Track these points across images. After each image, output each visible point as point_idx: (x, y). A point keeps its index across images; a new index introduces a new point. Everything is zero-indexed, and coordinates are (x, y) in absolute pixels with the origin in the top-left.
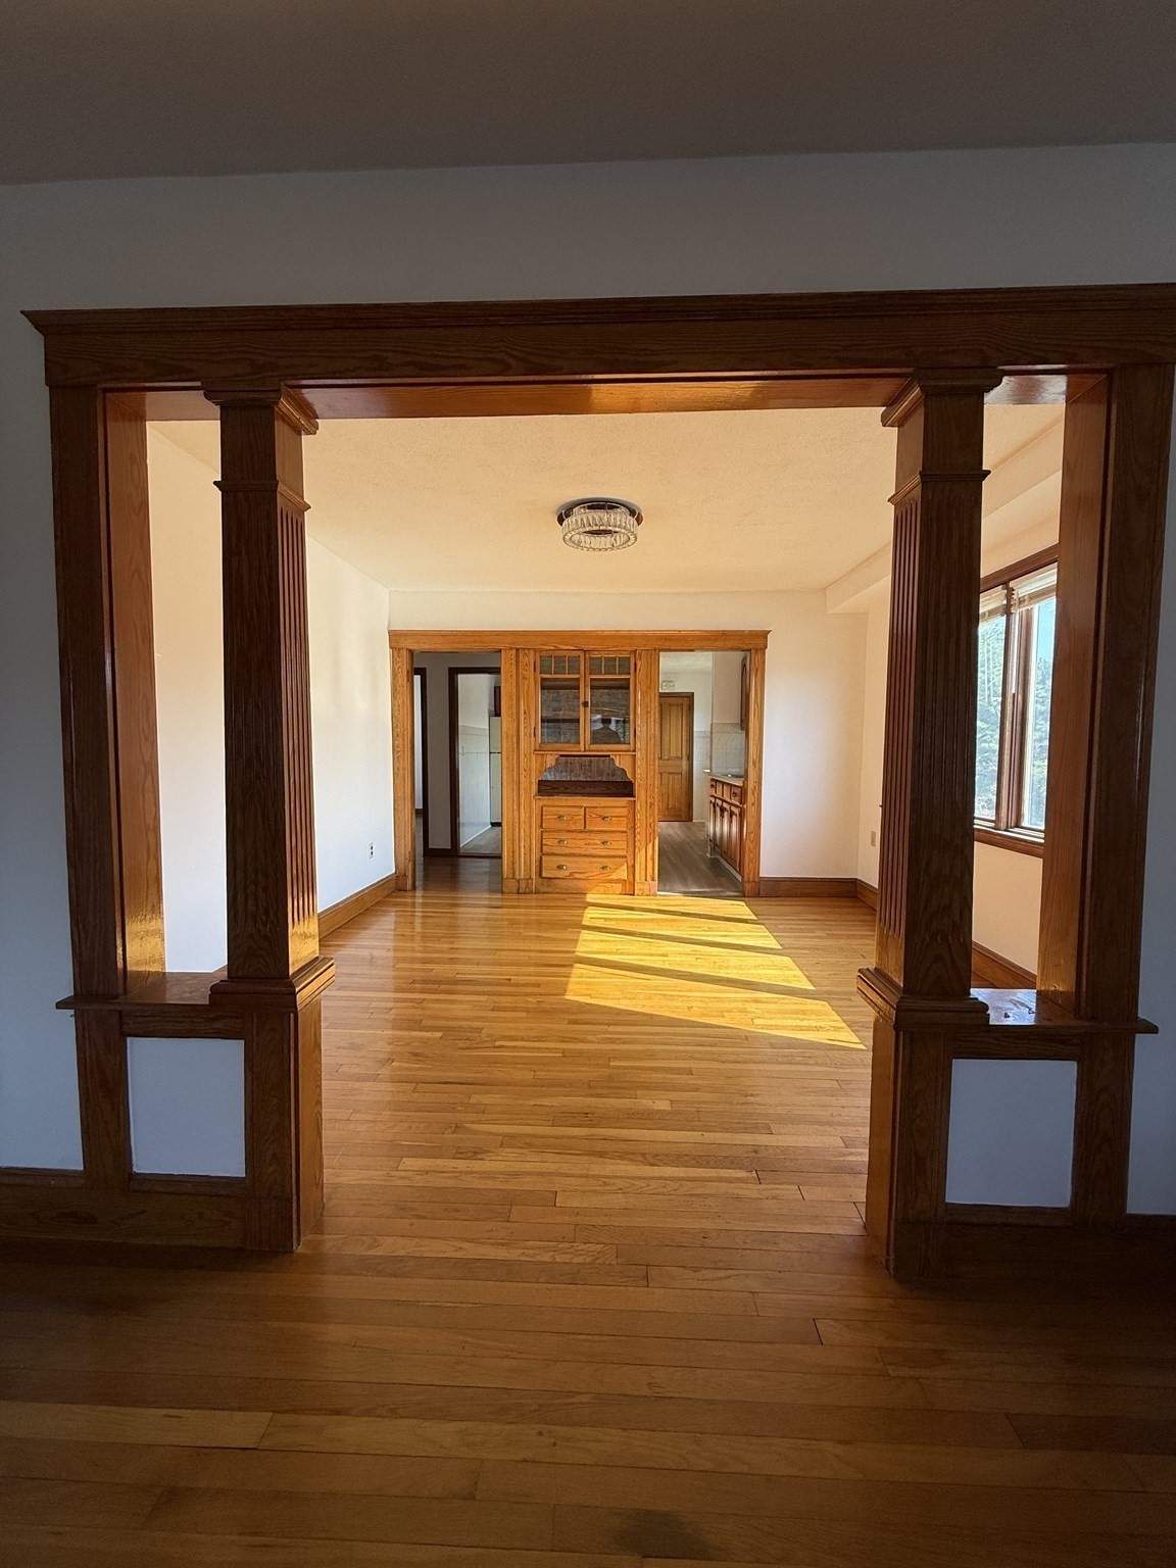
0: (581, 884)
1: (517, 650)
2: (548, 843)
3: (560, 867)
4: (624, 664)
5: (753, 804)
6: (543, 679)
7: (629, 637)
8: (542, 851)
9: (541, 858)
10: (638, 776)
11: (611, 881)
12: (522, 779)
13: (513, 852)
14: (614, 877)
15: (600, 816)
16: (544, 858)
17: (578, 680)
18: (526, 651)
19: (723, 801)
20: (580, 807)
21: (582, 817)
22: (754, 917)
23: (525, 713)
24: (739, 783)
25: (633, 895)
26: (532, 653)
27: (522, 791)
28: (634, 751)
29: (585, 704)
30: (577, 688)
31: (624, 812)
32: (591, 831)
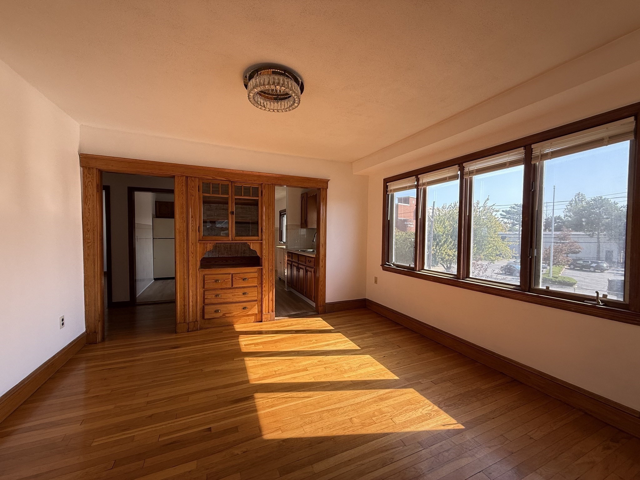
0: (230, 320)
1: (187, 177)
2: (209, 297)
3: (217, 311)
4: (256, 191)
5: (322, 267)
6: (204, 197)
7: (259, 176)
8: (204, 302)
9: (203, 307)
10: (264, 254)
11: (248, 315)
12: (191, 258)
13: (184, 306)
14: (249, 313)
15: (242, 278)
16: (206, 307)
17: (228, 198)
18: (193, 179)
19: (299, 264)
20: (230, 274)
21: (230, 280)
22: (332, 328)
23: (192, 217)
24: (314, 256)
25: (261, 321)
26: (197, 180)
27: (191, 267)
28: (262, 240)
29: (232, 213)
30: (227, 203)
31: (256, 275)
32: (237, 288)
